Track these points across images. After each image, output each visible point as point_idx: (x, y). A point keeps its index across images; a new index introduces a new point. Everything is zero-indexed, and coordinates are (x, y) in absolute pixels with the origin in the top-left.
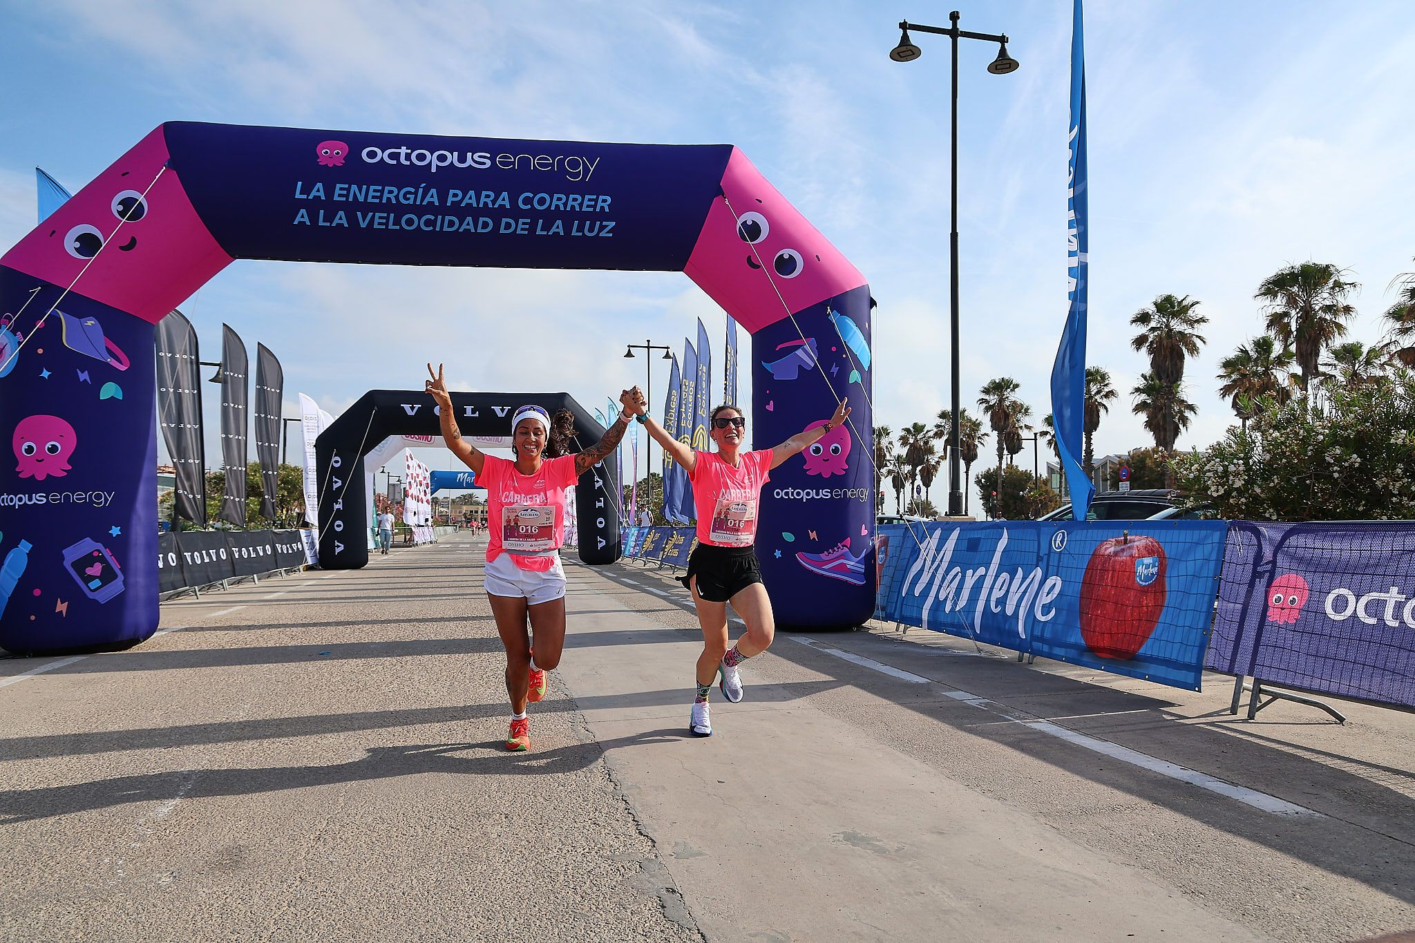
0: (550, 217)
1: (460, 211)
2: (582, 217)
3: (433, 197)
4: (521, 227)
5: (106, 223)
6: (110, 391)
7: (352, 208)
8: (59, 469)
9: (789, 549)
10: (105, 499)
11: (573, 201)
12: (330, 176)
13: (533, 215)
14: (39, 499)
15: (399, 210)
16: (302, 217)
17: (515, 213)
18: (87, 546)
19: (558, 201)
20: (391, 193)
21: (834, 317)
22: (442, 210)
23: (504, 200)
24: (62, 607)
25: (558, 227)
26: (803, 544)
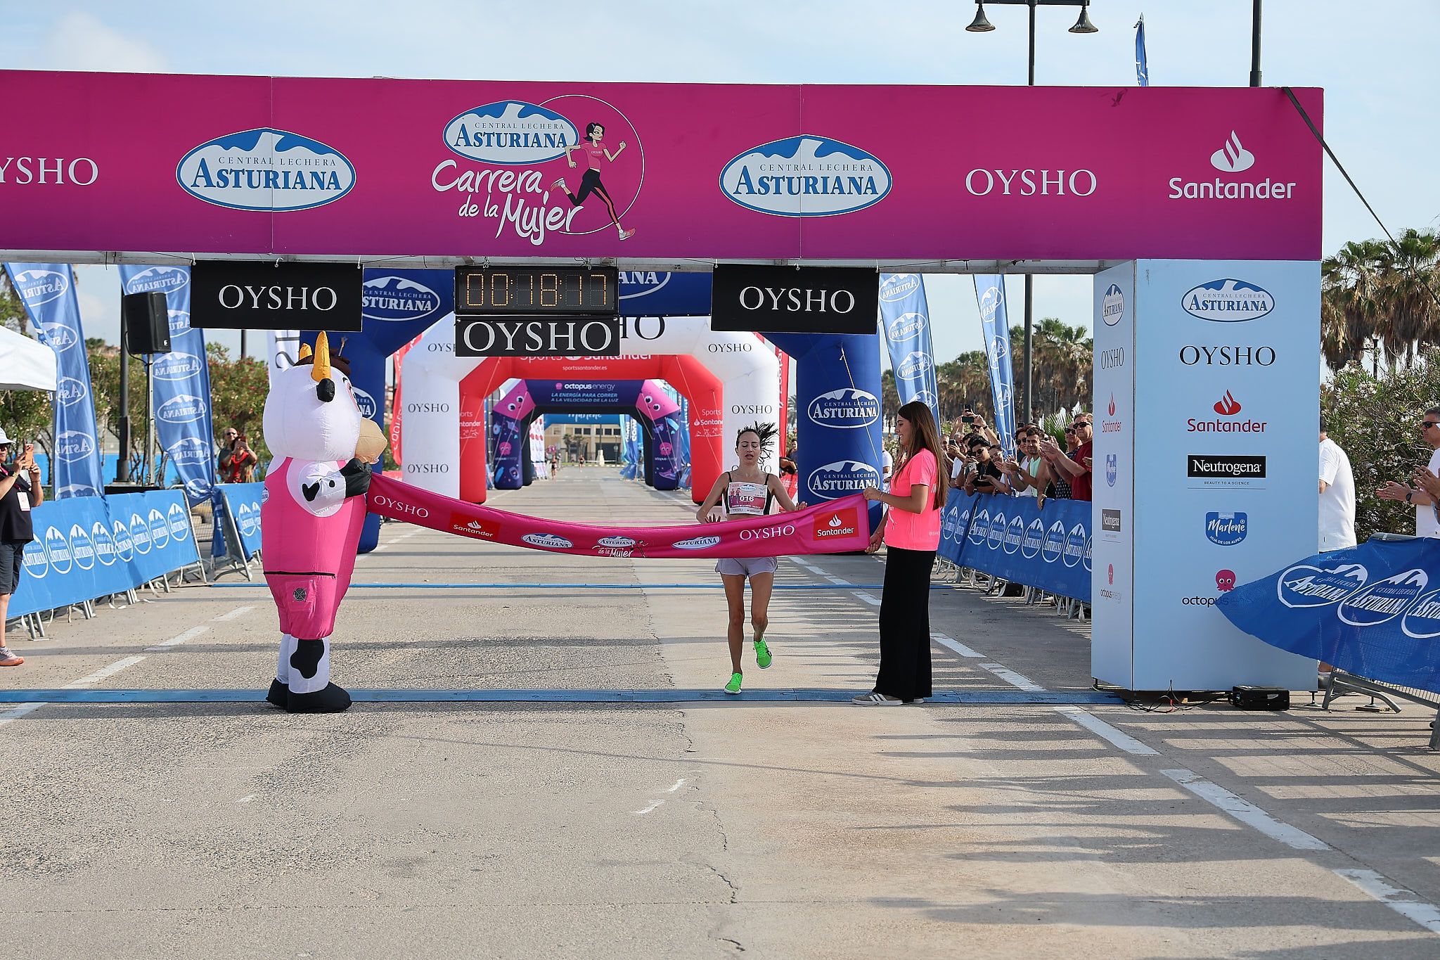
0: (604, 398)
1: (585, 398)
2: (611, 398)
3: (580, 395)
4: (598, 400)
5: (514, 401)
6: (516, 437)
7: (563, 398)
8: (508, 453)
9: (658, 471)
10: (516, 459)
11: (609, 395)
12: (559, 392)
13: (601, 398)
14: (505, 459)
15: (573, 398)
16: (553, 400)
17: (597, 398)
18: (513, 468)
19: (606, 395)
20: (571, 395)
21: (666, 419)
22: (581, 398)
23: (594, 395)
24: (509, 480)
25: (606, 400)
26: (661, 470)
